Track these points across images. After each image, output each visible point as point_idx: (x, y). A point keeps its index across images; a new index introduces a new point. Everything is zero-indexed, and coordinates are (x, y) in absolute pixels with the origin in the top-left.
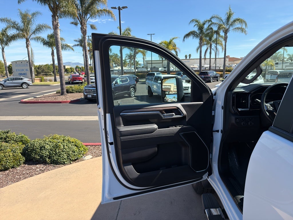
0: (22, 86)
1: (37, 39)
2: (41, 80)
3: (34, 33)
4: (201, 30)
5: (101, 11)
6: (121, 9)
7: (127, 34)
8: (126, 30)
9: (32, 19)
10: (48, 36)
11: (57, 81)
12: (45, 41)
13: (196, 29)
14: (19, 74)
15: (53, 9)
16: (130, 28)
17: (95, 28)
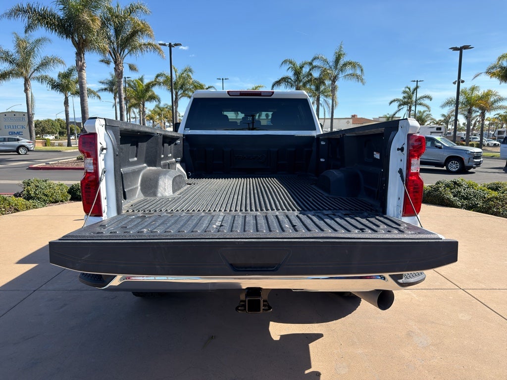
0: (17, 151)
1: (42, 80)
2: (46, 143)
3: (37, 69)
4: (297, 76)
5: (144, 44)
6: (173, 47)
7: (187, 76)
8: (185, 71)
9: (36, 49)
10: (59, 76)
11: (71, 146)
12: (54, 83)
13: (290, 74)
14: (9, 132)
15: (77, 44)
16: (191, 68)
17: (135, 69)
